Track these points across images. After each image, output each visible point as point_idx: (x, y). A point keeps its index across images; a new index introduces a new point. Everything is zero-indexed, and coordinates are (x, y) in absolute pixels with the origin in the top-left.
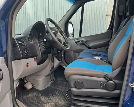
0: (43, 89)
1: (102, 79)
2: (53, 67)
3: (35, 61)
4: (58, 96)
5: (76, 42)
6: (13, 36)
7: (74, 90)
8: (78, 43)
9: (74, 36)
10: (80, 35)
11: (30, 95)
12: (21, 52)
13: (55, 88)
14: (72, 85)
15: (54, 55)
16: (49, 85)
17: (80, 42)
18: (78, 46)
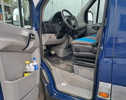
0: (63, 56)
1: (91, 47)
2: (68, 42)
3: (55, 36)
4: (71, 61)
5: (93, 27)
6: (42, 20)
7: (75, 52)
8: (94, 28)
9: (93, 23)
10: (97, 22)
11: (53, 59)
12: (46, 29)
13: (71, 57)
14: (74, 50)
15: (70, 34)
16: (67, 55)
17: (96, 27)
18: (94, 30)
